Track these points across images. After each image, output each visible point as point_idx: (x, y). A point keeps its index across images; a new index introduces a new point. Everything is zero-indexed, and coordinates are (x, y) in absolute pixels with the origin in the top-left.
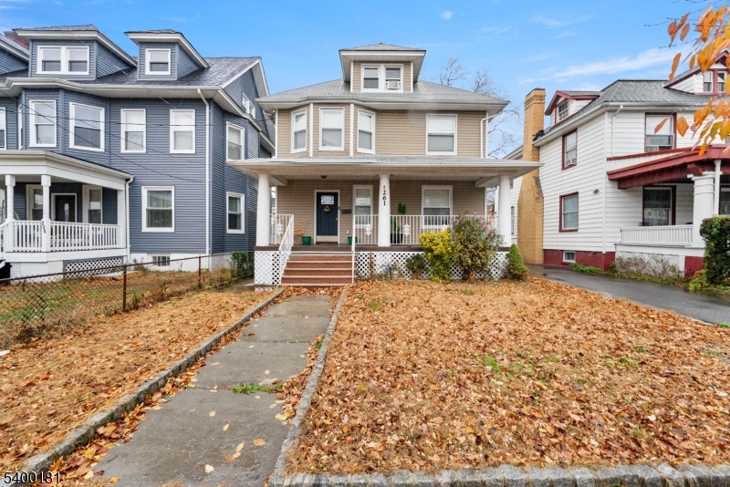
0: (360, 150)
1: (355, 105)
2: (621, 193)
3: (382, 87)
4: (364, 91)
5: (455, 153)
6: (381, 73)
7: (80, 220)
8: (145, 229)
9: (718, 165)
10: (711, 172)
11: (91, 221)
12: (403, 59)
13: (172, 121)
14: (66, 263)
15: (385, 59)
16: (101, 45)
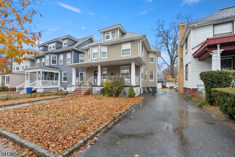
0: (102, 58)
1: (100, 45)
2: (200, 63)
3: (111, 38)
4: (106, 40)
5: (130, 55)
6: (110, 34)
7: (53, 80)
8: (63, 81)
9: (219, 46)
10: (216, 51)
11: (55, 80)
12: (116, 28)
13: (67, 56)
14: (44, 89)
15: (111, 30)
16: (57, 41)
